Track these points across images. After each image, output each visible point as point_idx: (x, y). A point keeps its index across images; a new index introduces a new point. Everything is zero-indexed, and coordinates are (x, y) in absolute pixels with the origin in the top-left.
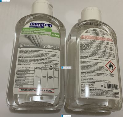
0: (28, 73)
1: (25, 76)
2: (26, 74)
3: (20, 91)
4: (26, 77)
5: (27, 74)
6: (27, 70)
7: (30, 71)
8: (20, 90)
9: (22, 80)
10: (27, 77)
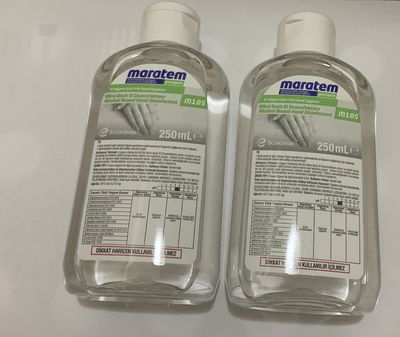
0: (116, 206)
1: (108, 213)
2: (110, 210)
3: (94, 251)
4: (109, 217)
5: (113, 209)
6: (114, 198)
7: (120, 202)
8: (95, 249)
9: (100, 225)
10: (113, 218)
